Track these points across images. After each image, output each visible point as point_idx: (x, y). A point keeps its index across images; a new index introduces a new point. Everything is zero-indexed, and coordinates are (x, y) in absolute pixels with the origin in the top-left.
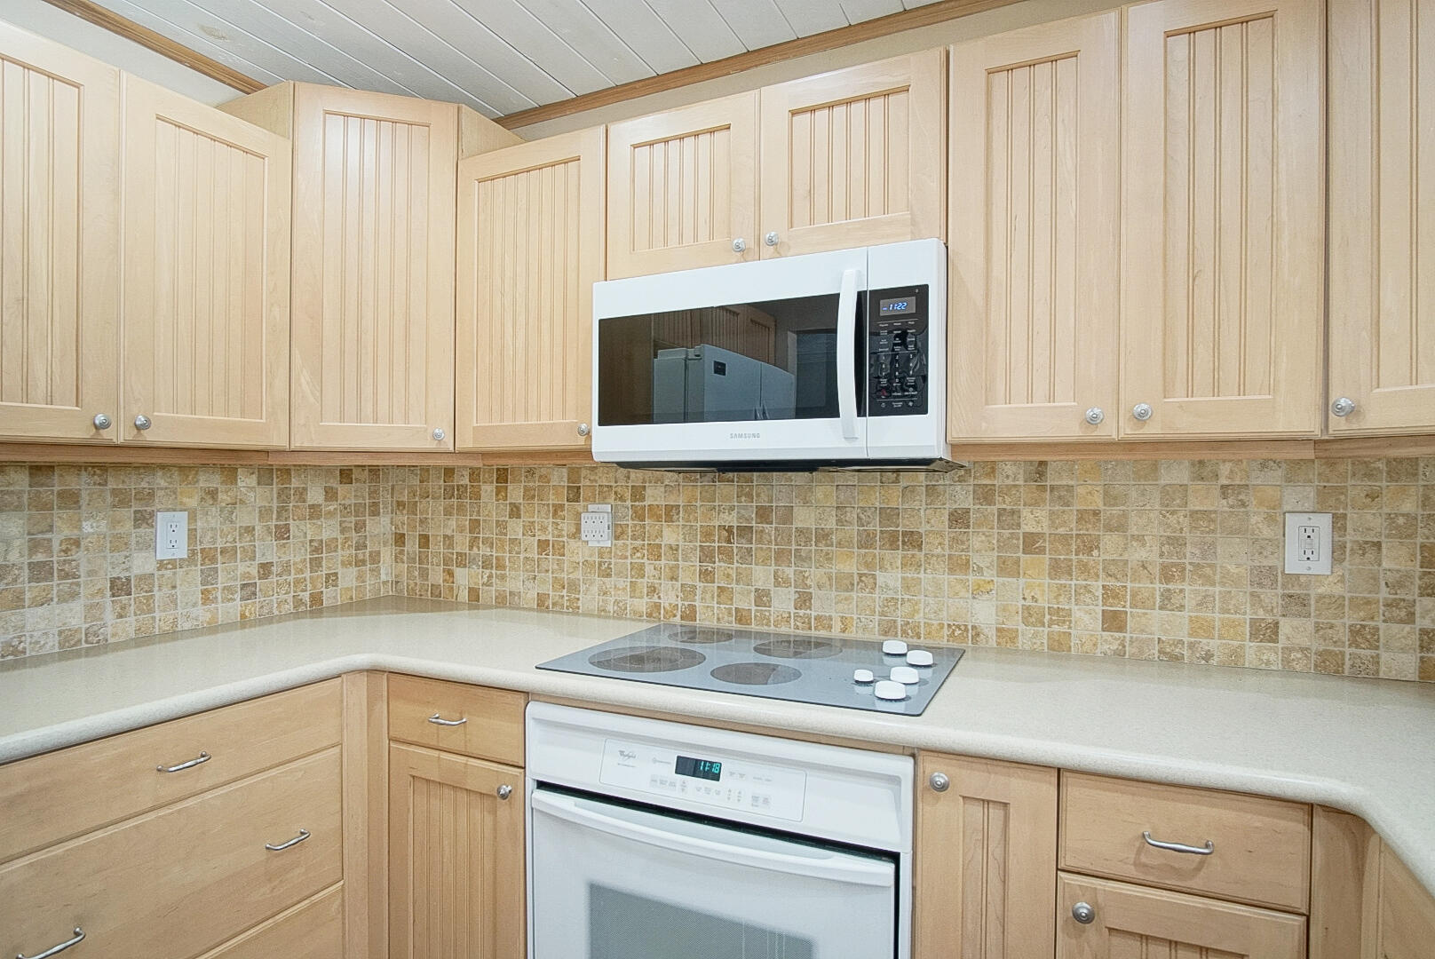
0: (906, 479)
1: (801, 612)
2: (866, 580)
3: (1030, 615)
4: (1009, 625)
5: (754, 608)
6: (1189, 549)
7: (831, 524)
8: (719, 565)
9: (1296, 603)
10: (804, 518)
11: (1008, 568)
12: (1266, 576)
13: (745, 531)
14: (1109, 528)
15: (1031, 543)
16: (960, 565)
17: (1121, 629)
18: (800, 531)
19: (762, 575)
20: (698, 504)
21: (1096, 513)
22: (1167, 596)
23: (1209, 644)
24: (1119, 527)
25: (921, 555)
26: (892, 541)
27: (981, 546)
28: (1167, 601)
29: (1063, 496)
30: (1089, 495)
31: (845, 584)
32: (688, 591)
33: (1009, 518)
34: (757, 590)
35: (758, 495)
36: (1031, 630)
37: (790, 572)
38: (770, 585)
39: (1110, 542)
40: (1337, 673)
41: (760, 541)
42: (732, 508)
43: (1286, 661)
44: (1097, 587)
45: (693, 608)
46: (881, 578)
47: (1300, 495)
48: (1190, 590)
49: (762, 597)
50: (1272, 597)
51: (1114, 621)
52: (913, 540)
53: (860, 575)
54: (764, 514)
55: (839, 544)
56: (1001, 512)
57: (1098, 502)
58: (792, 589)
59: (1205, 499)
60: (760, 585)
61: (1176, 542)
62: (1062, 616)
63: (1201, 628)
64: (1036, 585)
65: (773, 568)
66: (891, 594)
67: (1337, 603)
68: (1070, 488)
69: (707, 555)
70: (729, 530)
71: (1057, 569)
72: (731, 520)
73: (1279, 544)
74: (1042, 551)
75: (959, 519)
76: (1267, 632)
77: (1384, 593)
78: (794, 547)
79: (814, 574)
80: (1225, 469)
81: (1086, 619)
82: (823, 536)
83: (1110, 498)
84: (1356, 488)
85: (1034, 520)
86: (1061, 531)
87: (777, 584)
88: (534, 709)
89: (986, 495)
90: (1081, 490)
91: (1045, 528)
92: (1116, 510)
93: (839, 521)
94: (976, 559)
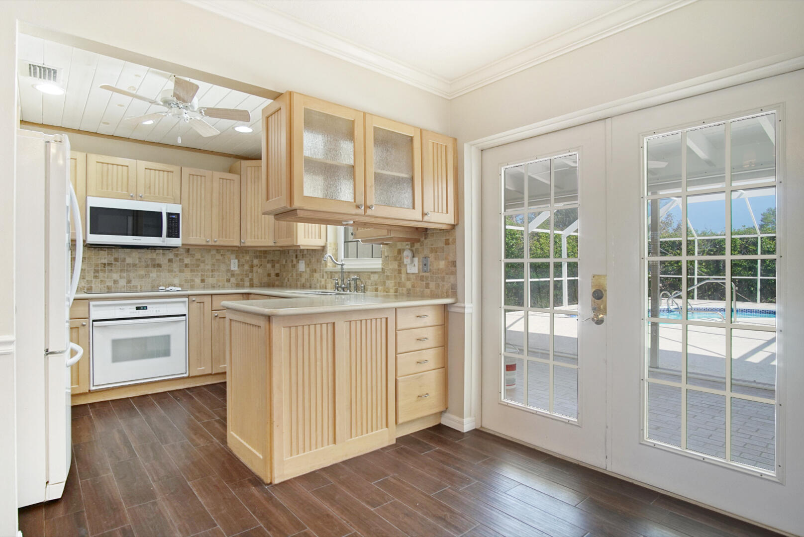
0: (157, 251)
1: (128, 285)
2: (147, 276)
3: (187, 281)
4: (182, 283)
5: (113, 285)
6: (216, 266)
7: (137, 262)
8: (101, 274)
9: (233, 275)
10: (129, 260)
11: (181, 271)
12: (229, 270)
13: (110, 264)
14: (202, 262)
15: (186, 266)
16: (170, 271)
17: (204, 282)
18: (128, 264)
19: (115, 276)
20: (93, 257)
21: (199, 259)
22: (212, 275)
23: (219, 284)
24: (204, 262)
25: (160, 269)
26: (154, 266)
27: (175, 266)
28: (212, 276)
29: (193, 256)
30: (198, 256)
31: (141, 277)
32: (89, 282)
33: (181, 260)
34: (114, 280)
35: (114, 255)
36: (187, 284)
37: (125, 275)
38: (118, 278)
39: (202, 265)
40: (239, 287)
41: (115, 267)
42: (105, 258)
43: (232, 285)
44: (200, 274)
45: (91, 287)
46: (151, 275)
47: (233, 256)
48: (216, 273)
49: (115, 282)
50: (229, 274)
51: (203, 281)
52: (159, 266)
53: (146, 275)
54: (116, 260)
55: (139, 267)
56: (180, 259)
57: (199, 257)
58: (125, 279)
59: (218, 257)
60: (115, 279)
61: (213, 265)
62: (193, 280)
63: (218, 281)
64: (187, 274)
65: (119, 274)
66: (153, 279)
67: (238, 275)
68: (194, 254)
69: (96, 271)
70: (105, 264)
71: (192, 271)
72: (106, 261)
73: (230, 265)
74: (189, 267)
75: (170, 261)
76: (228, 281)
77: (245, 273)
78: (126, 268)
79: (132, 275)
80: (222, 251)
81: (198, 281)
82: (135, 265)
83: (202, 257)
84: (241, 255)
85: (187, 261)
86: (193, 263)
87: (121, 278)
88: (92, 303)
89: (176, 255)
90: (196, 255)
91: (189, 263)
92: (203, 259)
93: (140, 262)
94: (175, 270)
